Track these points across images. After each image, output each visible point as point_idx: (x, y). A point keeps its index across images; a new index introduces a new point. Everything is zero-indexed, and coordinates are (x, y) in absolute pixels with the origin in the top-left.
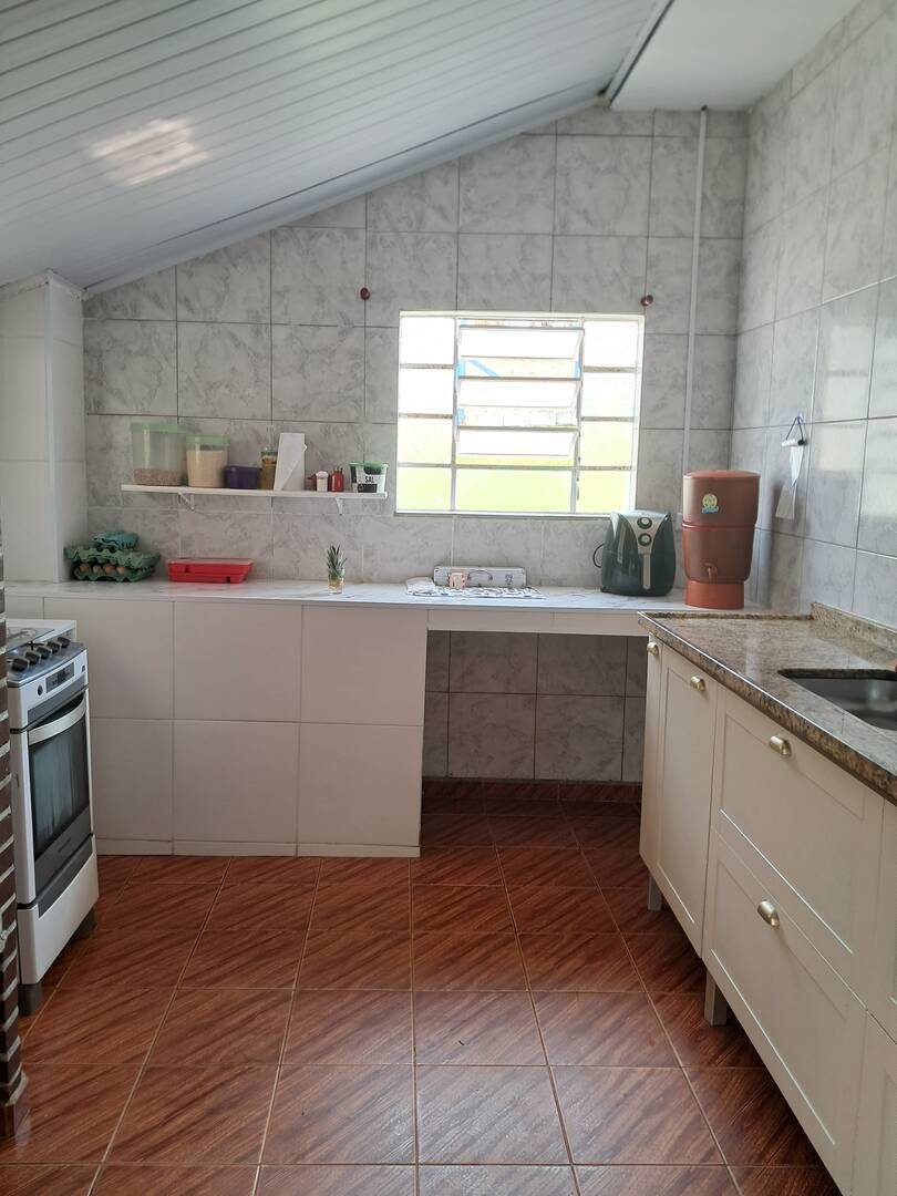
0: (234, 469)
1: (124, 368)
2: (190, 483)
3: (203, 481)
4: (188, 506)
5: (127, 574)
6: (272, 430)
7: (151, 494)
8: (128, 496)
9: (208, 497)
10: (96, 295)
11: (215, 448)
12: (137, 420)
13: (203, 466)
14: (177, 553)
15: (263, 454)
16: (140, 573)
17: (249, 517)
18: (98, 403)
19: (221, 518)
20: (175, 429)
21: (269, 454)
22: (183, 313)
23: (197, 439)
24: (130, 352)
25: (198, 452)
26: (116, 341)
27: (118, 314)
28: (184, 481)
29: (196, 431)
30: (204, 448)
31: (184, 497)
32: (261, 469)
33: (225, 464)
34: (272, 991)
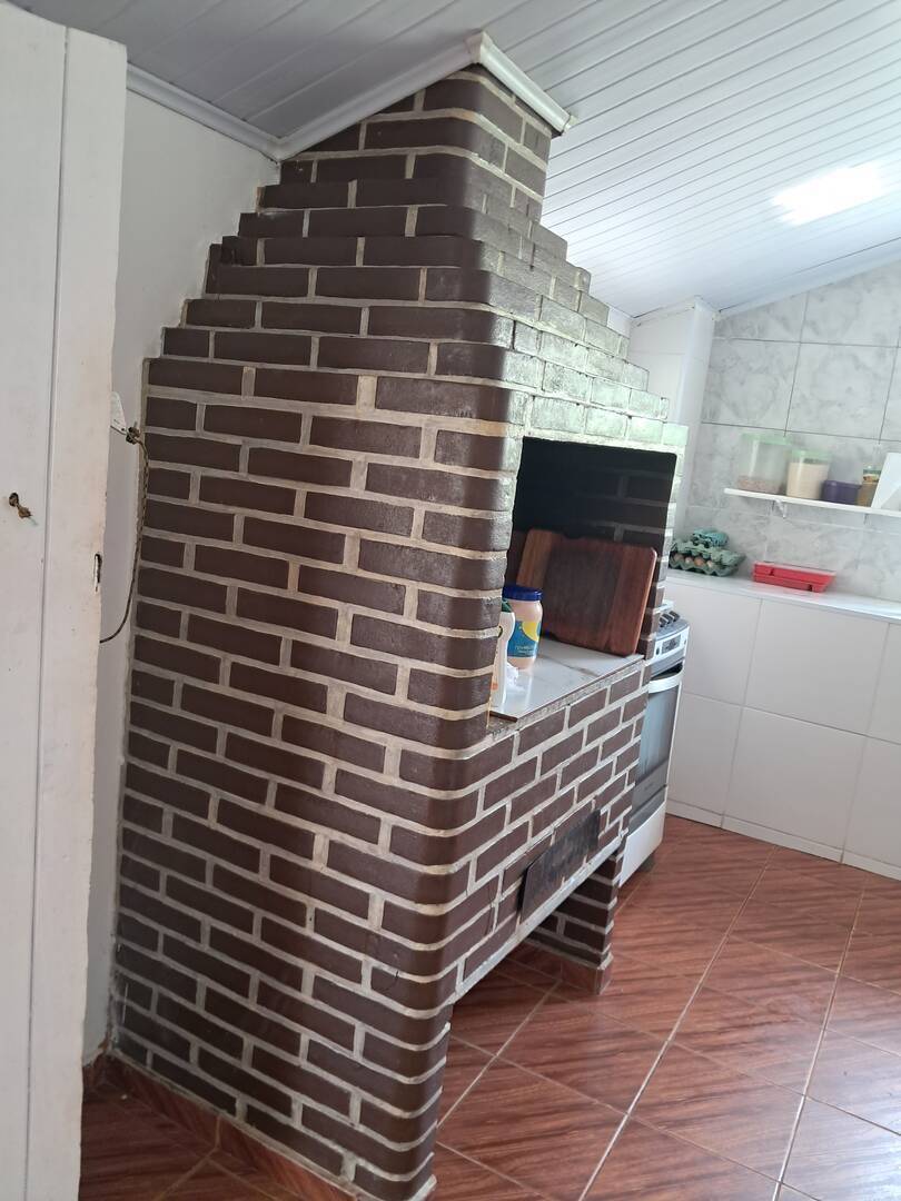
0: (834, 484)
1: (742, 384)
2: (788, 492)
3: (801, 492)
4: (780, 514)
5: (716, 569)
6: (878, 449)
7: (747, 499)
8: (726, 499)
9: (801, 507)
10: (728, 318)
11: (818, 462)
12: (747, 431)
13: (803, 478)
14: (762, 556)
15: (865, 472)
16: (727, 570)
17: (839, 531)
18: (714, 414)
19: (811, 528)
20: (783, 442)
21: (871, 472)
22: (808, 334)
23: (803, 453)
24: (751, 369)
25: (801, 465)
26: (739, 358)
27: (745, 335)
28: (782, 491)
29: (801, 445)
30: (807, 461)
31: (780, 505)
32: (861, 486)
33: (825, 478)
34: (816, 968)
